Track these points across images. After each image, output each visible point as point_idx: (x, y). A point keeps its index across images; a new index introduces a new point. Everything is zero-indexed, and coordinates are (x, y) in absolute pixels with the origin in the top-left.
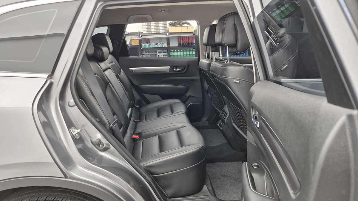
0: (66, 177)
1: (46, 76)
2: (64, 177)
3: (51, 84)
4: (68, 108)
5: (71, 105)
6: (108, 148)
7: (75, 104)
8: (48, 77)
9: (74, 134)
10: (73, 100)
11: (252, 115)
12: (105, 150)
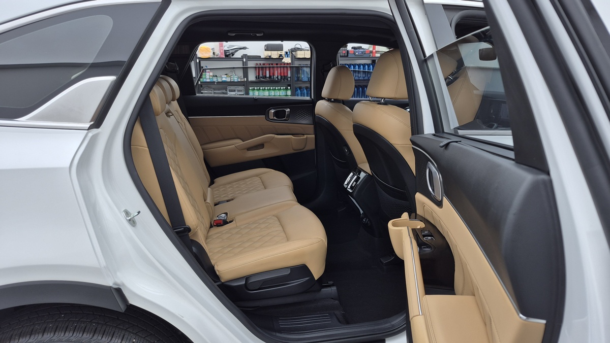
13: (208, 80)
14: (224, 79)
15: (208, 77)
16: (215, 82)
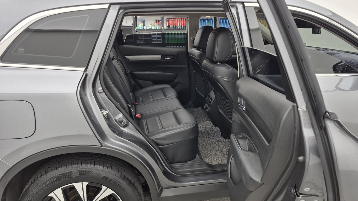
0: (102, 146)
1: (83, 69)
2: (100, 145)
3: (86, 75)
4: (98, 94)
5: (100, 92)
6: (128, 125)
7: (103, 91)
8: (85, 70)
9: (104, 114)
10: (101, 88)
11: (239, 102)
12: (125, 126)
13: (141, 28)
14: (151, 28)
15: (140, 26)
16: (145, 29)
